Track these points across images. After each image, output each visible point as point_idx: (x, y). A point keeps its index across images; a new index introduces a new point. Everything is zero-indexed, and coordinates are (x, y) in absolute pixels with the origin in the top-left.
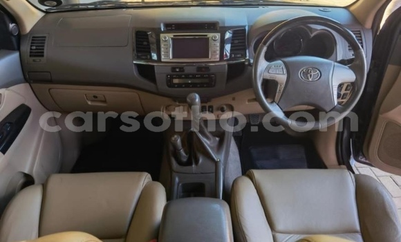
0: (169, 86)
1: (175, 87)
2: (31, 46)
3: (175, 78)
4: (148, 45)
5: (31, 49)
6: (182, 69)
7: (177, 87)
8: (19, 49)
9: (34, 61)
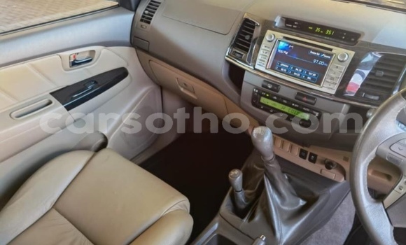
0: (254, 104)
1: (260, 108)
2: (146, 10)
3: (265, 97)
4: (250, 41)
5: (144, 13)
6: (276, 87)
7: (263, 109)
8: (135, 11)
9: (141, 26)
